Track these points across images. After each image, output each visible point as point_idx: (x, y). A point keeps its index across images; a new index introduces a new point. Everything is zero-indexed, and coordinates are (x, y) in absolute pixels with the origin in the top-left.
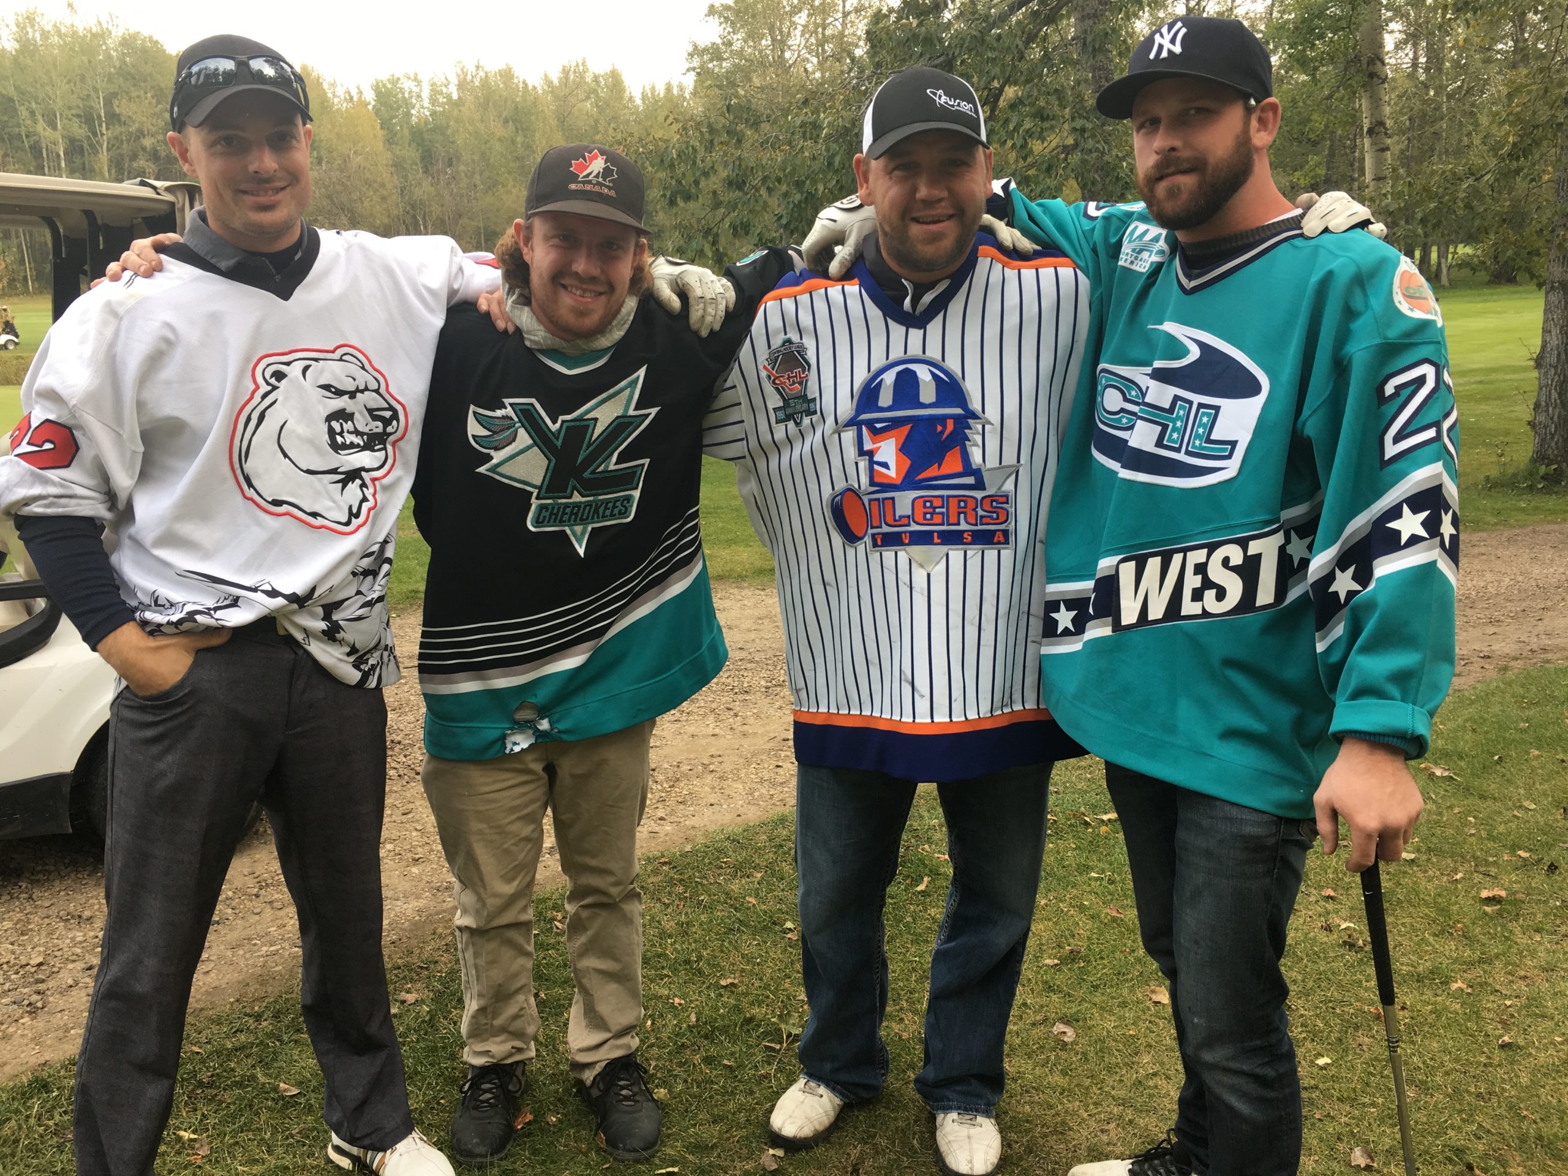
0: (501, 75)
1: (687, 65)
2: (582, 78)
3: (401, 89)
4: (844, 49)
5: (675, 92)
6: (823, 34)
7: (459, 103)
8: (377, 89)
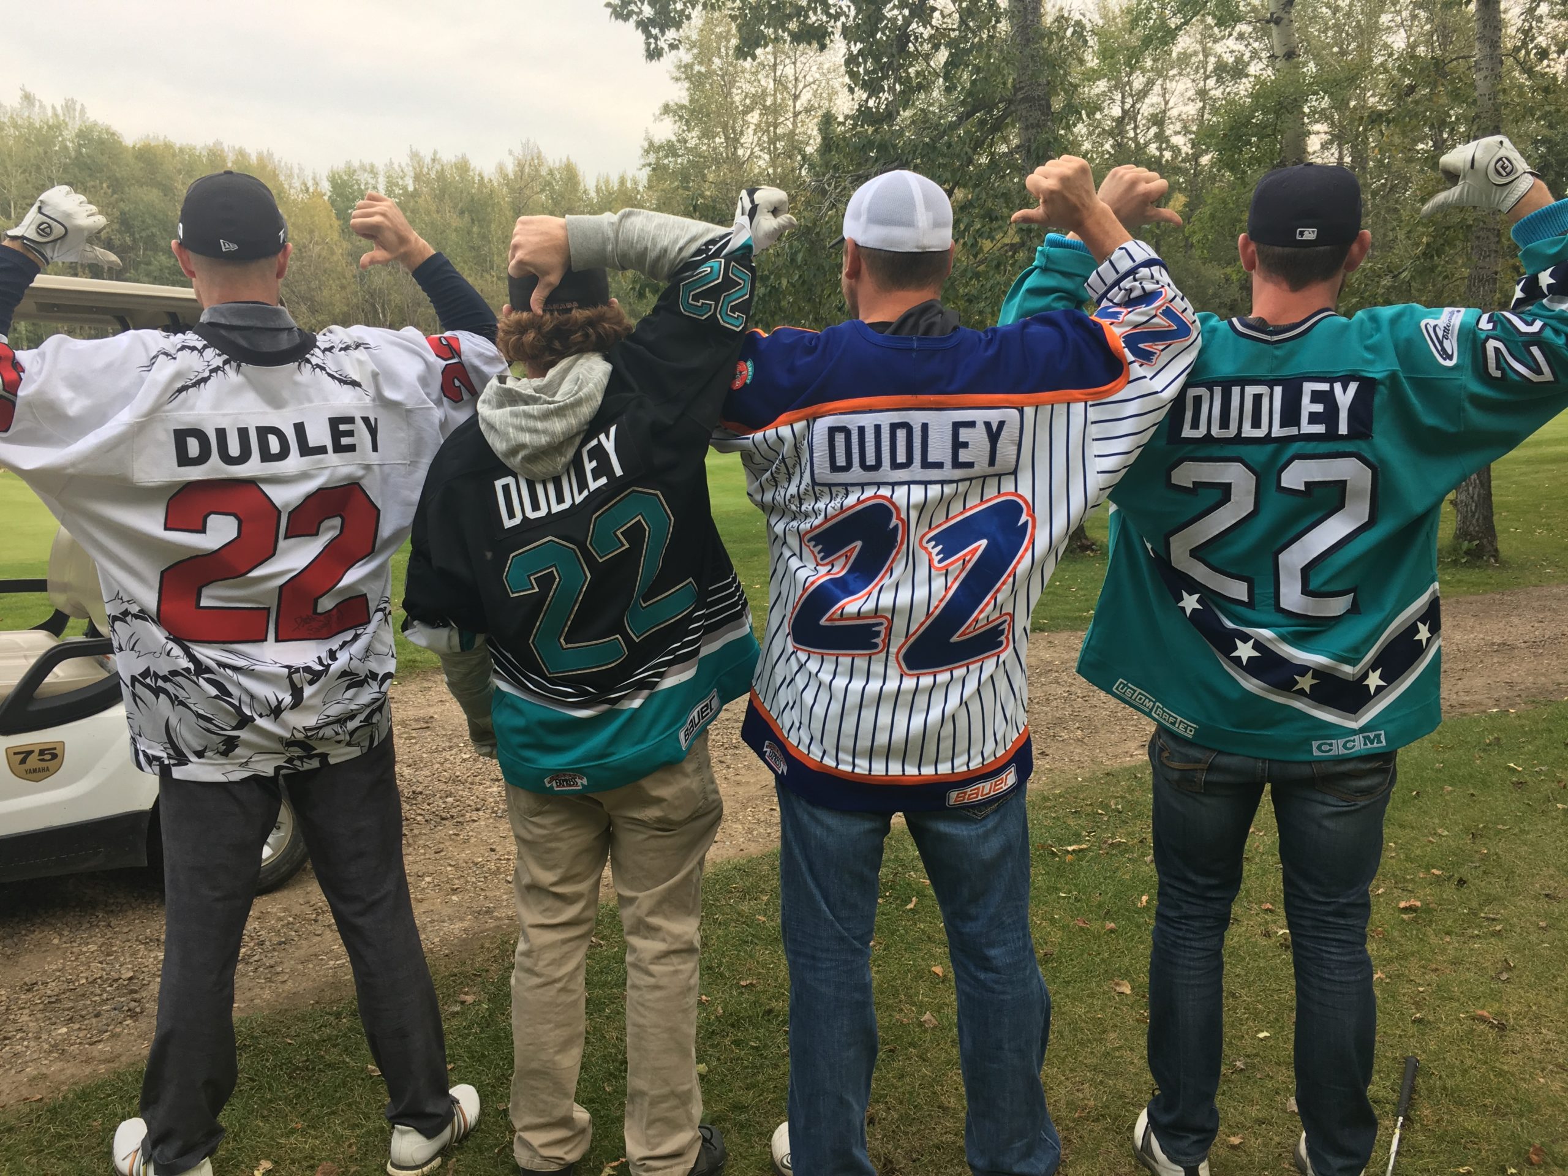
0: (457, 168)
1: (642, 162)
2: (537, 170)
3: (357, 180)
4: (795, 146)
5: (629, 185)
6: (775, 132)
7: (415, 194)
8: (333, 181)
